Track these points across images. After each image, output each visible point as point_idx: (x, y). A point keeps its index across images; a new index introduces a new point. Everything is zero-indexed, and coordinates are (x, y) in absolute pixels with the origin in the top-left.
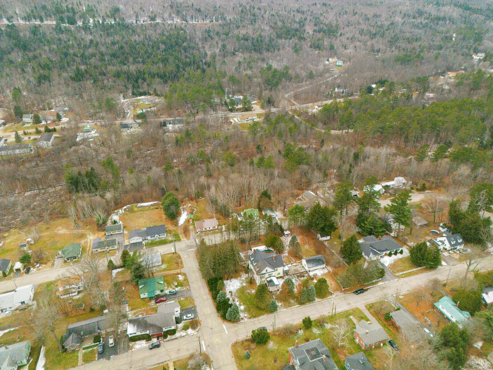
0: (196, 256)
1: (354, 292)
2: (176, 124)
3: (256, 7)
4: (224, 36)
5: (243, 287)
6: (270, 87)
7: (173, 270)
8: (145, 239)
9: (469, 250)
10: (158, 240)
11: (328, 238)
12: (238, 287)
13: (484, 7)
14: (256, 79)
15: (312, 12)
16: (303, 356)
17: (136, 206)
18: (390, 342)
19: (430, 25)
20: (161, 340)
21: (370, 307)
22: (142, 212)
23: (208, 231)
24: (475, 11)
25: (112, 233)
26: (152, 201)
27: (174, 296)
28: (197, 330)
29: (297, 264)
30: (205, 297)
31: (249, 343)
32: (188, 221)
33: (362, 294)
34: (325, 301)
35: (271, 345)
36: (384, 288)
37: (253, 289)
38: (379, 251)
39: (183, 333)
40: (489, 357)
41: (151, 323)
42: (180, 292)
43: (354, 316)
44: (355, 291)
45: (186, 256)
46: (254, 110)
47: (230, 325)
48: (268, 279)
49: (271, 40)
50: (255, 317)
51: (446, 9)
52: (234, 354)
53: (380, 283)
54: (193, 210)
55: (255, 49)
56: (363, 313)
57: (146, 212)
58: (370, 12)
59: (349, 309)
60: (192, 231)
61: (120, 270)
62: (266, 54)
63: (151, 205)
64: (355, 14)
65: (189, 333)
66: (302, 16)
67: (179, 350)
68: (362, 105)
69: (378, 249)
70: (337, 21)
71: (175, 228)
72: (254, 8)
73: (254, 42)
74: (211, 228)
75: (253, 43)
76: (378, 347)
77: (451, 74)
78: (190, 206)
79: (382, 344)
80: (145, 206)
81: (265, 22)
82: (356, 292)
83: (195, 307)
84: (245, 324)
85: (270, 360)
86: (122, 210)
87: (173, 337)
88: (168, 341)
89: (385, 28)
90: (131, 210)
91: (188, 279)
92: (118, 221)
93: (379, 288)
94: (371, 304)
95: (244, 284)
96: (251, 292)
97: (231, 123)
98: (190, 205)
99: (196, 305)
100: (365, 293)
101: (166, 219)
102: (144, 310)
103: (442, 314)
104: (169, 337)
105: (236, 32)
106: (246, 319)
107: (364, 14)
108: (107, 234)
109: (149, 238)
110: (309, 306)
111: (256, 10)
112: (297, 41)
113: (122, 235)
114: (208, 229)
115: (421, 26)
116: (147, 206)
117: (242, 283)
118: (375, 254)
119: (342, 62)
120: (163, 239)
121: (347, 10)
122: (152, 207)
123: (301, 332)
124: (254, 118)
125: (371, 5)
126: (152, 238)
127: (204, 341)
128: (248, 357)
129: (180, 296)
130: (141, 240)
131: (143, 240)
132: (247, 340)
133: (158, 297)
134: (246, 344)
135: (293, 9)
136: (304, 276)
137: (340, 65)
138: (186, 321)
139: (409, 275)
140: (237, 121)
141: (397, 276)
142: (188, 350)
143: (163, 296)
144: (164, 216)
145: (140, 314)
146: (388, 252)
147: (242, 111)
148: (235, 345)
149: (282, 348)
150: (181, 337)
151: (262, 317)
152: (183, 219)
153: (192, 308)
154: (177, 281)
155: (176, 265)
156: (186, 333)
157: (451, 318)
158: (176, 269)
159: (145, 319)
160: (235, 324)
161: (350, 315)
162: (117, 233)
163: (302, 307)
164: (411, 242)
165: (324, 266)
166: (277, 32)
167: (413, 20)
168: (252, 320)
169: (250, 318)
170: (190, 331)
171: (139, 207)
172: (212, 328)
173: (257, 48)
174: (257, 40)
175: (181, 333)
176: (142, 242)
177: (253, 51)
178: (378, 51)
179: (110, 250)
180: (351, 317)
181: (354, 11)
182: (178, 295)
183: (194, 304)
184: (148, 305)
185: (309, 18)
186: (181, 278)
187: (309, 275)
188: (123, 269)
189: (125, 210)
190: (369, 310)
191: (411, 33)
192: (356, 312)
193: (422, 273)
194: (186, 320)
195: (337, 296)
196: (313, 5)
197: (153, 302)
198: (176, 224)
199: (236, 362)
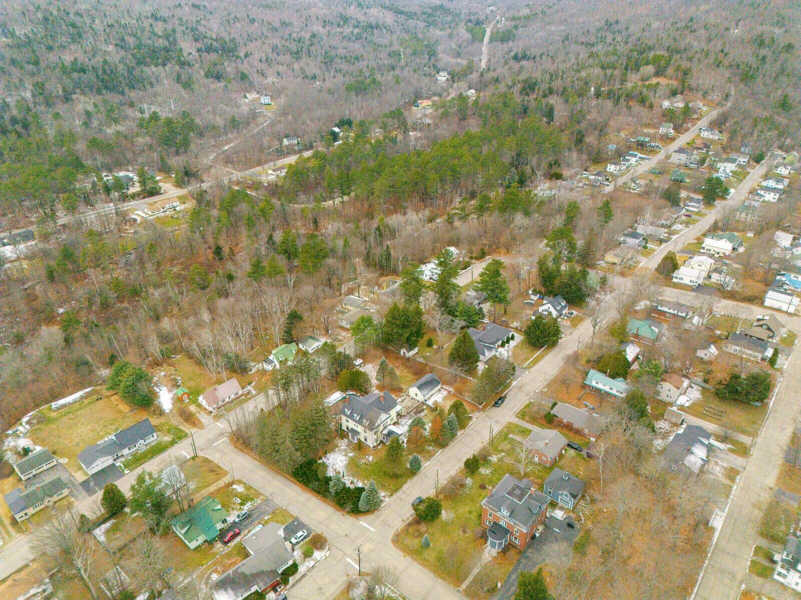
0: (236, 447)
1: (494, 406)
2: (19, 243)
3: (72, 11)
4: (31, 67)
5: (352, 459)
6: (174, 149)
7: (214, 482)
8: (118, 458)
9: (574, 312)
10: (144, 449)
11: (416, 350)
12: (345, 463)
13: (418, 11)
14: (140, 139)
15: (181, 19)
16: (507, 503)
17: (50, 409)
18: (569, 445)
19: (364, 35)
20: (281, 591)
21: (522, 415)
22: (71, 415)
23: (229, 403)
24: (410, 15)
25: (34, 473)
26: (78, 390)
27: (250, 520)
28: (327, 548)
29: (403, 398)
30: (302, 499)
31: (415, 527)
32: (178, 400)
33: (503, 404)
34: (468, 430)
35: (444, 515)
36: (521, 387)
37: (368, 455)
38: (490, 344)
39: (310, 563)
40: (665, 417)
41: (254, 572)
42: (255, 509)
43: (513, 433)
44: (493, 403)
45: (218, 455)
46: (165, 192)
47: (370, 517)
48: (385, 432)
49: (130, 70)
50: (396, 490)
51: (374, 11)
52: (405, 552)
53: (514, 383)
54: (175, 380)
55: (106, 88)
56: (521, 426)
57: (79, 413)
58: (274, 17)
59: (501, 428)
60: (199, 413)
61: (108, 525)
62: (133, 95)
63: (82, 398)
64: (253, 21)
65: (319, 559)
66: (166, 26)
67: (320, 589)
68: (342, 159)
69: (489, 342)
70: (229, 33)
71: (162, 420)
72: (68, 14)
73: (100, 73)
74: (233, 397)
75: (97, 76)
76: (561, 456)
77: (426, 103)
78: (165, 375)
79: (564, 451)
80: (70, 404)
81: (102, 38)
82: (496, 403)
83: (297, 519)
84: (389, 506)
85: (457, 533)
86: (21, 424)
87: (298, 576)
88: (293, 585)
89: (307, 43)
90: (43, 420)
91: (251, 485)
92: (31, 448)
93: (516, 390)
94: (521, 411)
95: (351, 455)
96: (369, 461)
97: (135, 220)
98: (163, 374)
99: (295, 515)
100: (506, 400)
101: (132, 410)
102: (214, 564)
103: (598, 391)
104: (292, 580)
105: (52, 57)
106: (387, 500)
107: (265, 20)
108: (24, 478)
109: (126, 451)
110: (455, 445)
111: (71, 15)
112: (177, 67)
113: (59, 468)
114: (227, 400)
115: (354, 38)
116: (75, 402)
117: (346, 455)
118: (490, 349)
119: (269, 97)
120: (153, 444)
121: (238, 15)
122: (86, 401)
123: (469, 481)
124: (175, 204)
125: (268, 7)
126: (131, 451)
127: (349, 556)
128: (426, 545)
129: (260, 515)
130: (111, 462)
131: (115, 460)
132: (410, 525)
133: (222, 533)
134: (411, 530)
135: (145, 14)
136: (423, 410)
137: (267, 102)
138: (300, 544)
139: (536, 362)
140: (144, 215)
141: (525, 368)
142: (334, 582)
143: (229, 529)
144: (124, 408)
145: (211, 573)
146: (500, 343)
147: (144, 198)
148: (397, 540)
149: (460, 511)
150: (310, 570)
151: (405, 487)
152: (165, 399)
153: (294, 522)
154: (236, 496)
155: (211, 474)
156: (313, 560)
157: (611, 391)
158: (218, 480)
159: (239, 571)
160: (376, 513)
161: (507, 434)
162: (45, 468)
163: (446, 450)
164: (513, 322)
165: (439, 387)
166: (134, 56)
167: (339, 30)
168: (395, 496)
169: (391, 496)
170: (317, 555)
171: (58, 409)
172: (346, 535)
173: (108, 84)
174: (105, 71)
175: (306, 564)
176: (113, 464)
177: (104, 91)
178: (314, 77)
179: (55, 503)
180: (511, 436)
181: (248, 16)
182: (255, 516)
183: (292, 516)
184: (213, 554)
185: (179, 29)
186: (239, 488)
187: (428, 406)
188: (112, 521)
189: (28, 423)
190: (523, 419)
191: (345, 48)
192: (510, 428)
193: (547, 354)
194: (298, 543)
195: (477, 418)
196: (176, 7)
197: (219, 546)
198: (161, 413)
199: (414, 559)
